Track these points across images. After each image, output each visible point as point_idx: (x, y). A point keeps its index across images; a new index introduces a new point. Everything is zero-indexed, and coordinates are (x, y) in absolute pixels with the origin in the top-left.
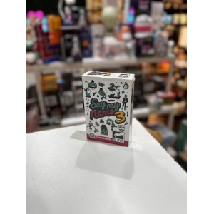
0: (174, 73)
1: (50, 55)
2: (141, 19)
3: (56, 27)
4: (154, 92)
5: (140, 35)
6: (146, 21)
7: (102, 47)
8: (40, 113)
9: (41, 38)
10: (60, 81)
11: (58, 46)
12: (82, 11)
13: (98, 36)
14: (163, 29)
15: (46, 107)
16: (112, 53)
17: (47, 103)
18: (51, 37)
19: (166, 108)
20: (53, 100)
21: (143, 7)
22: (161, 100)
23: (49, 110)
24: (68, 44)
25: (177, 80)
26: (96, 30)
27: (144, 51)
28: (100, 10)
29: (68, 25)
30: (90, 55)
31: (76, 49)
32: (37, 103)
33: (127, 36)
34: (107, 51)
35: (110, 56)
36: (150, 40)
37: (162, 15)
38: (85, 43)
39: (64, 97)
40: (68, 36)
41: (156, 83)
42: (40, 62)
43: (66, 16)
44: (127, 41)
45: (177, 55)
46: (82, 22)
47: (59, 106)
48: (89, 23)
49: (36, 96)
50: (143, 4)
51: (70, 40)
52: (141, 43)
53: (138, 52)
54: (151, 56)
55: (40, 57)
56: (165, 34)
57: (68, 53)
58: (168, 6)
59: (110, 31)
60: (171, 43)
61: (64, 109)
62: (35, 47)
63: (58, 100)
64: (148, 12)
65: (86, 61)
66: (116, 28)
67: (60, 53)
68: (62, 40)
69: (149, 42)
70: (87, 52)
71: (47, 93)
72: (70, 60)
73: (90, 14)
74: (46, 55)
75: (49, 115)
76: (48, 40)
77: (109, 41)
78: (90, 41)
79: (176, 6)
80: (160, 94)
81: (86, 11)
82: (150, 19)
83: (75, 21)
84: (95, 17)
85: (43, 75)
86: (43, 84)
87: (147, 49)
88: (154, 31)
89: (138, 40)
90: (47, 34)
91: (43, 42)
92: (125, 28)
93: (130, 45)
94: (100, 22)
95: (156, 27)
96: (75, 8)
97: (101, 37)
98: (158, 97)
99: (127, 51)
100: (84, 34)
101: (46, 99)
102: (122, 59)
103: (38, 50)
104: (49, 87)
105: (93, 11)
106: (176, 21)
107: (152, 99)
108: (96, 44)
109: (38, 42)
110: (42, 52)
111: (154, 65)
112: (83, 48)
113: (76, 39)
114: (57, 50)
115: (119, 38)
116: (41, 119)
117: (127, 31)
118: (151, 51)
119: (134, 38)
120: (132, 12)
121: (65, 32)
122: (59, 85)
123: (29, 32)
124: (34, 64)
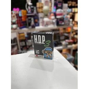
0: (73, 32)
1: (22, 25)
2: (59, 11)
3: (25, 14)
4: (64, 40)
5: (58, 17)
6: (61, 11)
7: (43, 22)
8: (18, 49)
10: (26, 36)
12: (35, 8)
13: (41, 18)
14: (68, 14)
15: (21, 46)
16: (47, 24)
18: (23, 18)
19: (69, 46)
20: (24, 43)
21: (59, 6)
22: (67, 43)
23: (22, 47)
24: (30, 21)
26: (40, 15)
27: (60, 23)
28: (42, 7)
29: (29, 13)
30: (38, 25)
32: (17, 45)
33: (53, 17)
35: (46, 26)
36: (62, 19)
37: (67, 9)
38: (36, 21)
39: (28, 42)
40: (29, 18)
41: (65, 36)
42: (18, 28)
43: (29, 10)
44: (53, 19)
45: (74, 25)
46: (35, 12)
47: (26, 46)
48: (38, 12)
49: (17, 42)
50: (60, 5)
51: (30, 19)
52: (59, 20)
53: (58, 24)
54: (63, 25)
55: (18, 26)
56: (69, 16)
57: (30, 24)
58: (70, 5)
59: (46, 16)
60: (71, 20)
61: (28, 47)
62: (16, 22)
63: (26, 43)
65: (37, 28)
66: (49, 14)
67: (26, 25)
68: (27, 20)
69: (62, 20)
70: (37, 24)
71: (21, 41)
72: (30, 27)
73: (38, 9)
74: (21, 25)
75: (22, 49)
76: (22, 20)
77: (46, 19)
78: (38, 20)
79: (73, 5)
80: (67, 41)
81: (37, 8)
82: (62, 11)
83: (32, 12)
84: (40, 10)
85: (19, 34)
86: (20, 37)
87: (61, 23)
88: (64, 15)
89: (57, 19)
90: (21, 17)
91: (20, 20)
92: (52, 14)
93: (54, 21)
94: (42, 12)
95: (65, 14)
96: (32, 7)
97: (43, 18)
98: (66, 42)
99: (53, 23)
100: (36, 17)
101: (21, 43)
102: (51, 27)
103: (18, 23)
104: (22, 38)
105: (39, 8)
106: (73, 11)
107: (64, 43)
108: (41, 21)
111: (64, 29)
112: (35, 22)
113: (32, 19)
114: (25, 23)
115: (50, 18)
116: (18, 51)
118: (63, 23)
119: (56, 18)
120: (55, 8)
121: (28, 16)
122: (26, 38)
123: (14, 16)
124: (16, 29)
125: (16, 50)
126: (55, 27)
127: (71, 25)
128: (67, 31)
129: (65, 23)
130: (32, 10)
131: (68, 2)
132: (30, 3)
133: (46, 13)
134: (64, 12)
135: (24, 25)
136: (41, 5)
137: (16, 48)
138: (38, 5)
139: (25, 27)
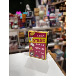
0: (63, 31)
2: (52, 15)
3: (24, 17)
4: (56, 38)
5: (51, 19)
6: (53, 15)
7: (39, 23)
8: (18, 44)
9: (19, 21)
10: (25, 34)
11: (25, 23)
12: (33, 12)
13: (37, 20)
15: (20, 42)
16: (42, 25)
17: (21, 41)
18: (23, 20)
19: (60, 43)
20: (23, 40)
21: (52, 11)
22: (58, 41)
23: (21, 43)
24: (28, 23)
25: (64, 33)
26: (37, 18)
27: (52, 25)
28: (38, 12)
29: (28, 17)
30: (35, 26)
31: (30, 24)
32: (18, 41)
33: (47, 20)
34: (40, 25)
38: (34, 22)
39: (26, 39)
40: (28, 20)
41: (57, 35)
42: (19, 28)
44: (47, 21)
46: (33, 15)
47: (25, 42)
48: (35, 16)
49: (17, 39)
50: (52, 10)
51: (29, 21)
52: (51, 22)
53: (51, 25)
54: (55, 26)
55: (19, 26)
57: (28, 25)
59: (42, 18)
60: (62, 22)
61: (26, 43)
63: (24, 40)
64: (54, 12)
65: (34, 28)
66: (44, 17)
67: (25, 25)
68: (26, 21)
69: (54, 22)
70: (34, 25)
71: (21, 38)
72: (28, 27)
74: (21, 26)
75: (21, 45)
76: (22, 21)
77: (41, 21)
78: (35, 22)
80: (58, 38)
81: (34, 12)
82: (54, 15)
83: (30, 15)
84: (37, 14)
86: (20, 35)
87: (54, 24)
88: (56, 18)
89: (50, 21)
90: (21, 19)
92: (46, 17)
93: (48, 23)
94: (38, 15)
96: (30, 11)
97: (39, 20)
98: (57, 40)
99: (47, 25)
100: (33, 19)
101: (21, 40)
102: (45, 27)
103: (18, 24)
104: (22, 36)
105: (36, 12)
106: (64, 14)
107: (55, 40)
108: (37, 22)
109: (18, 22)
110: (20, 25)
113: (30, 21)
114: (24, 24)
115: (44, 20)
116: (18, 46)
117: (47, 18)
118: (55, 25)
119: (49, 20)
120: (49, 12)
121: (27, 19)
123: (16, 19)
124: (17, 29)
125: (17, 46)
126: (49, 27)
127: (62, 26)
128: (58, 30)
129: (56, 24)
130: (31, 14)
131: (60, 7)
132: (29, 9)
133: (41, 16)
134: (56, 15)
135: (24, 25)
136: (37, 10)
137: (16, 44)
138: (35, 10)
139: (24, 27)
